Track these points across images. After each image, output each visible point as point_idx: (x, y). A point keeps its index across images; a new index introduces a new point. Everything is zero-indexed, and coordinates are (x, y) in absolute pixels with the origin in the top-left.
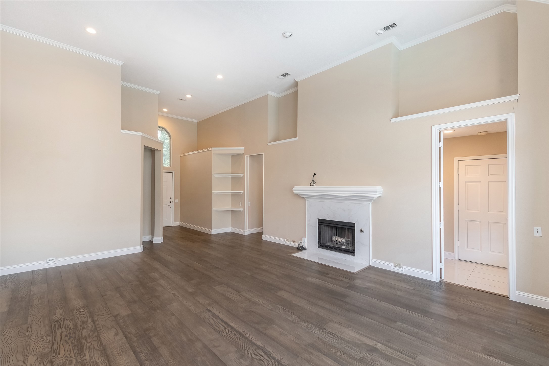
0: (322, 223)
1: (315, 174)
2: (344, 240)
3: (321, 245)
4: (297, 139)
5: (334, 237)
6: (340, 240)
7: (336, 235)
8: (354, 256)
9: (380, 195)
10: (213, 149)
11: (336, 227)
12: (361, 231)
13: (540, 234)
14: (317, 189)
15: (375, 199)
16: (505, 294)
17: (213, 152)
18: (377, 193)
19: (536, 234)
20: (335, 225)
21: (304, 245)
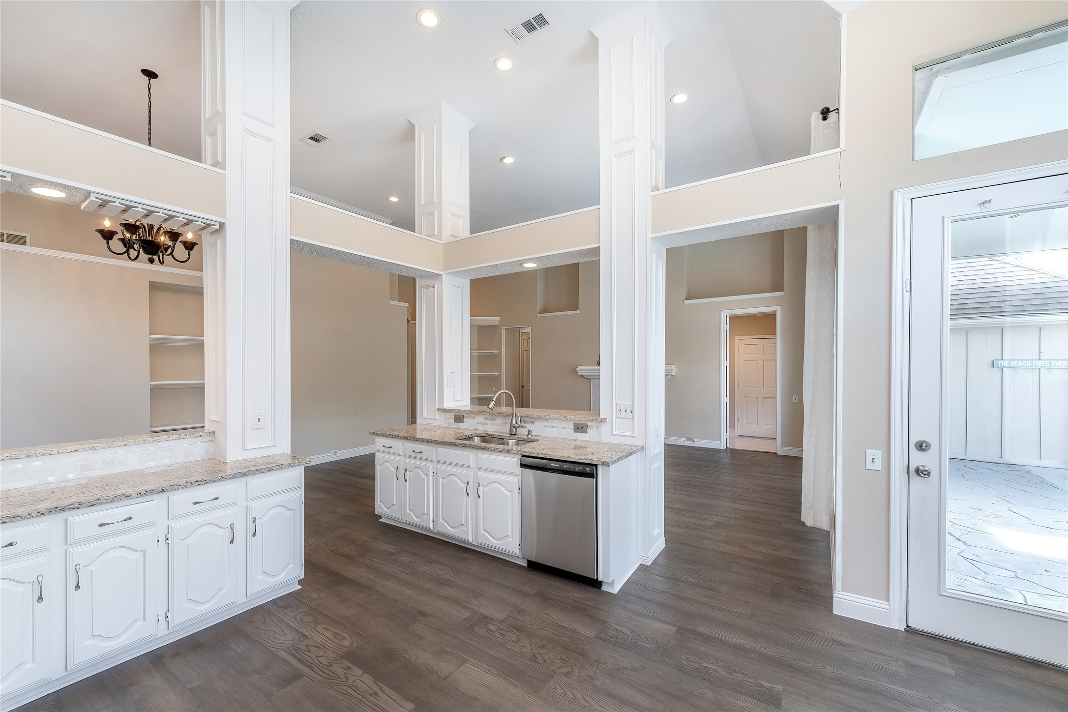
4: (578, 312)
9: (674, 374)
13: (797, 401)
15: (668, 378)
16: (775, 452)
19: (794, 401)
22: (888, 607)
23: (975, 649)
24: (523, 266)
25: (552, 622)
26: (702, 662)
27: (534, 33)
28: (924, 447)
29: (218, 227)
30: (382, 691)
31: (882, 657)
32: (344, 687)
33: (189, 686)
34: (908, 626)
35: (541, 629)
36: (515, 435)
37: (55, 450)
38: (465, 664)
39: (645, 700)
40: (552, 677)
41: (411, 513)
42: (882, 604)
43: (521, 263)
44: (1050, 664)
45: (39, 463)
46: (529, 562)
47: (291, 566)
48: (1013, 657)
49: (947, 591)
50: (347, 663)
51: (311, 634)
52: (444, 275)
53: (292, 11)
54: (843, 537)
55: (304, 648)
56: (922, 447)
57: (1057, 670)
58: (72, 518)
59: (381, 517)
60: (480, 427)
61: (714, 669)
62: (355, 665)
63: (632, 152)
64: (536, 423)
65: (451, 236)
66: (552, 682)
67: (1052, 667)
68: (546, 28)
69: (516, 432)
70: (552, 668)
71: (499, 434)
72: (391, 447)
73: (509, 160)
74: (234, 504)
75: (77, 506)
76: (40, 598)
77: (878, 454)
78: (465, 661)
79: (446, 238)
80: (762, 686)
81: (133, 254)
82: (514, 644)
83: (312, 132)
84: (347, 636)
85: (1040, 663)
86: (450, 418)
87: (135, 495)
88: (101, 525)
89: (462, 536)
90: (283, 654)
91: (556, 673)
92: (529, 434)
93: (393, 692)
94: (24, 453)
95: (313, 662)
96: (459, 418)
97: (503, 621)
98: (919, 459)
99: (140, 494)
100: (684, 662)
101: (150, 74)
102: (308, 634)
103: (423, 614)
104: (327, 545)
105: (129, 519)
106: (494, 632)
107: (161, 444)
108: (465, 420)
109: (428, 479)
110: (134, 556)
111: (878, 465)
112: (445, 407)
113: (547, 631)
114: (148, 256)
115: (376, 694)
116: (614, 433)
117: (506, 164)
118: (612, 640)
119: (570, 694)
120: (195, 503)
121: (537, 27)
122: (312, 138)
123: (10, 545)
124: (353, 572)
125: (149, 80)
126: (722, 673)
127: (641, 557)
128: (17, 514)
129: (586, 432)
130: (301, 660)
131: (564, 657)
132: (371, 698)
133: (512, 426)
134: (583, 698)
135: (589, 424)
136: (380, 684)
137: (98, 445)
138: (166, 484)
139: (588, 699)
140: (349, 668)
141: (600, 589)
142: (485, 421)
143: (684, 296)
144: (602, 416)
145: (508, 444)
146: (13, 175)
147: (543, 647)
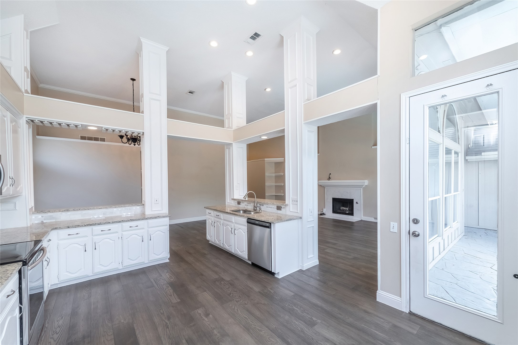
0: (334, 200)
1: (330, 174)
2: (347, 209)
3: (334, 212)
4: (319, 154)
5: (341, 207)
6: (345, 209)
7: (343, 207)
8: (353, 216)
9: (367, 184)
10: (266, 159)
11: (343, 202)
12: (357, 203)
14: (331, 182)
15: (364, 186)
17: (266, 161)
18: (365, 183)
20: (342, 201)
21: (324, 212)
22: (400, 300)
23: (441, 326)
24: (261, 138)
25: (246, 284)
26: (294, 307)
27: (256, 40)
28: (415, 222)
29: (142, 134)
30: (173, 295)
31: (382, 320)
32: (163, 292)
33: (122, 284)
34: (410, 311)
35: (240, 286)
36: (256, 210)
37: (96, 208)
38: (205, 292)
39: (259, 314)
40: (231, 301)
41: (216, 240)
42: (397, 298)
43: (260, 137)
44: (480, 340)
45: (91, 212)
46: (252, 263)
47: (164, 253)
48: (460, 334)
49: (428, 295)
50: (168, 285)
51: (164, 276)
52: (233, 144)
53: (167, 52)
54: (381, 264)
55: (159, 279)
56: (416, 221)
57: (483, 343)
58: (93, 228)
59: (209, 241)
60: (246, 207)
61: (297, 310)
62: (170, 286)
63: (296, 86)
64: (264, 205)
65: (237, 127)
66: (230, 303)
67: (480, 341)
68: (260, 37)
69: (256, 209)
70: (233, 298)
71: (250, 210)
72: (210, 213)
73: (268, 90)
74: (143, 229)
75: (95, 224)
76: (85, 251)
77: (396, 225)
78: (205, 291)
79: (234, 127)
80: (312, 319)
81: (130, 143)
82: (226, 289)
83: (189, 90)
84: (173, 278)
85: (474, 339)
86: (236, 202)
87: (111, 223)
88: (102, 231)
89: (230, 250)
90: (152, 280)
91: (234, 300)
92: (260, 210)
93: (176, 296)
94: (87, 208)
95: (159, 283)
96: (239, 203)
97: (228, 281)
98: (414, 228)
99: (113, 223)
100: (286, 306)
101: (133, 80)
102: (162, 275)
103: (202, 275)
104: (186, 249)
105: (110, 230)
106: (222, 284)
107: (127, 208)
108: (241, 203)
109: (221, 227)
110: (112, 242)
111: (396, 230)
112: (234, 198)
113: (241, 287)
114: (133, 143)
115: (171, 295)
116: (291, 211)
117: (267, 91)
118: (264, 294)
119: (233, 307)
120: (130, 227)
121: (257, 37)
122: (189, 92)
123: (77, 234)
124: (189, 259)
125: (133, 82)
126: (299, 312)
127: (301, 266)
128: (79, 225)
129: (281, 210)
130: (156, 282)
131: (241, 296)
132: (169, 296)
133: (254, 207)
134: (237, 309)
135: (282, 206)
136: (174, 293)
137: (108, 207)
138: (121, 220)
139: (239, 310)
140: (168, 287)
141: (274, 276)
142: (247, 204)
143: (372, 145)
144: (287, 203)
145: (251, 214)
146: (81, 125)
147: (236, 291)
